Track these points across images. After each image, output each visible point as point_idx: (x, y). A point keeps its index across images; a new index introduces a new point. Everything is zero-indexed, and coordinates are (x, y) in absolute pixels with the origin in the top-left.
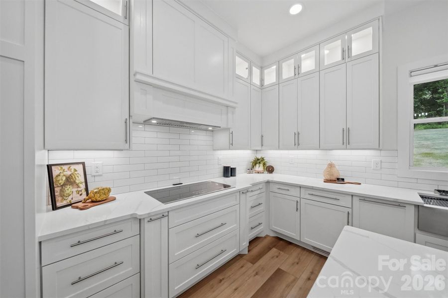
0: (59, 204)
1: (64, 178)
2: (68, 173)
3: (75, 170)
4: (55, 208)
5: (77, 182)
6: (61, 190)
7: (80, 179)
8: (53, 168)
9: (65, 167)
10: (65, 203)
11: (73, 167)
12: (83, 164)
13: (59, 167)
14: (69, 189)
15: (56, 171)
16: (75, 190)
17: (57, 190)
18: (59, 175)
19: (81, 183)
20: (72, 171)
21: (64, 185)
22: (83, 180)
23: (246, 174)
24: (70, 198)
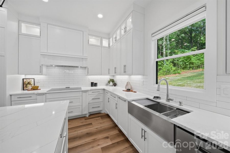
0: (25, 89)
1: (27, 82)
2: (29, 81)
3: (31, 80)
4: (24, 90)
5: (31, 84)
6: (26, 86)
7: (32, 83)
8: (24, 79)
9: (28, 80)
10: (27, 89)
11: (30, 80)
12: (34, 79)
13: (26, 79)
14: (28, 85)
15: (25, 80)
16: (30, 86)
17: (25, 85)
18: (26, 81)
19: (33, 84)
20: (30, 81)
21: (27, 84)
22: (33, 83)
23: (105, 86)
24: (28, 88)
